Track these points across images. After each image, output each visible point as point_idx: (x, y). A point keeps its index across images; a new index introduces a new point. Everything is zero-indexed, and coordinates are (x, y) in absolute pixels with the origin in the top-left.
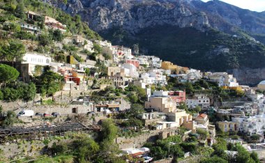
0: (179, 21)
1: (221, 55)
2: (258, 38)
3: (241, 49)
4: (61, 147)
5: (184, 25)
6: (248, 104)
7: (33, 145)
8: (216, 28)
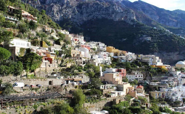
0: (113, 16)
1: (145, 42)
2: (171, 30)
3: (160, 37)
4: (47, 110)
5: (117, 19)
6: (171, 79)
7: (26, 109)
8: (141, 22)
